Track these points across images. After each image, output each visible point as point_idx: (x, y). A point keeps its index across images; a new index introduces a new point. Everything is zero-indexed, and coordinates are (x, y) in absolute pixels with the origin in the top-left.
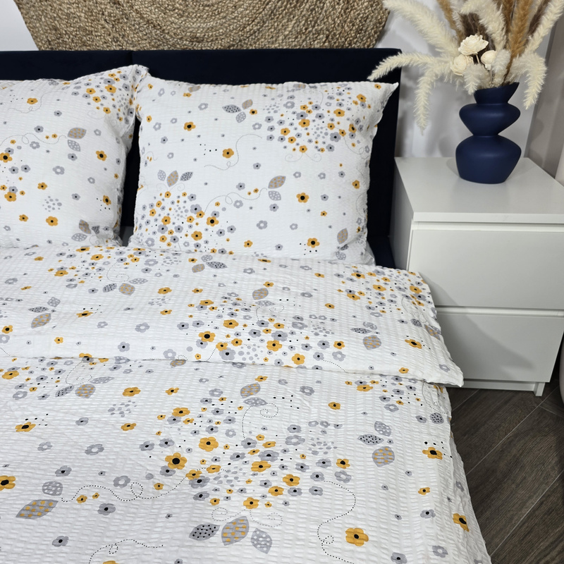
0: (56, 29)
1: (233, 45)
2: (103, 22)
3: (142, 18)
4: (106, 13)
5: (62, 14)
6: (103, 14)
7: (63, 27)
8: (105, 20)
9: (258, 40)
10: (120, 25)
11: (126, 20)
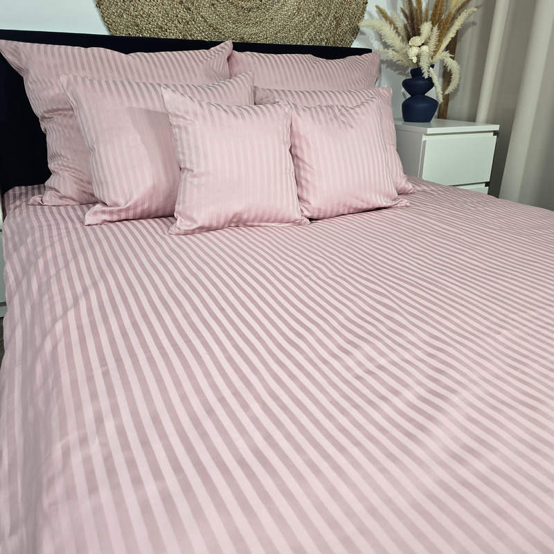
0: (138, 26)
2: (176, 22)
3: (205, 21)
4: (179, 16)
5: (144, 13)
6: (177, 16)
7: (143, 25)
8: (179, 21)
10: (189, 26)
11: (193, 23)
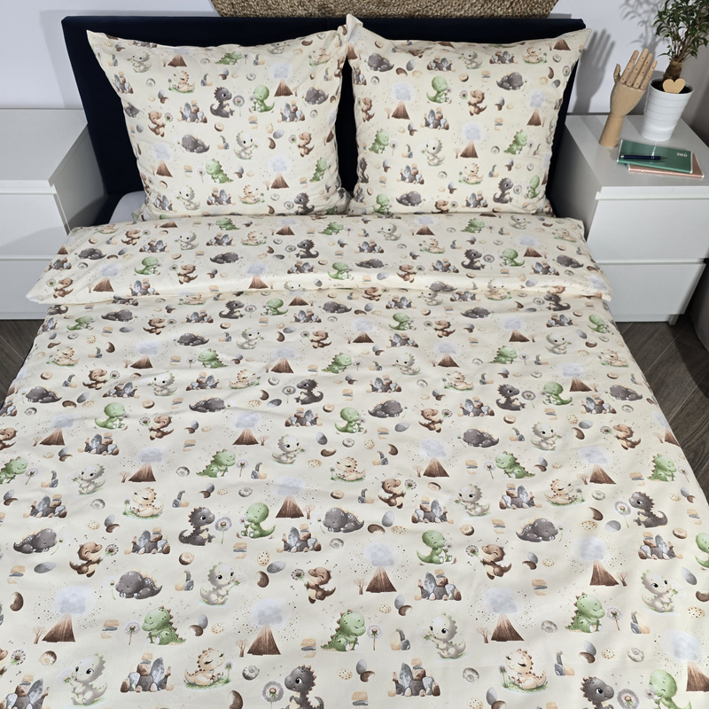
1: (419, 11)
9: (444, 7)
